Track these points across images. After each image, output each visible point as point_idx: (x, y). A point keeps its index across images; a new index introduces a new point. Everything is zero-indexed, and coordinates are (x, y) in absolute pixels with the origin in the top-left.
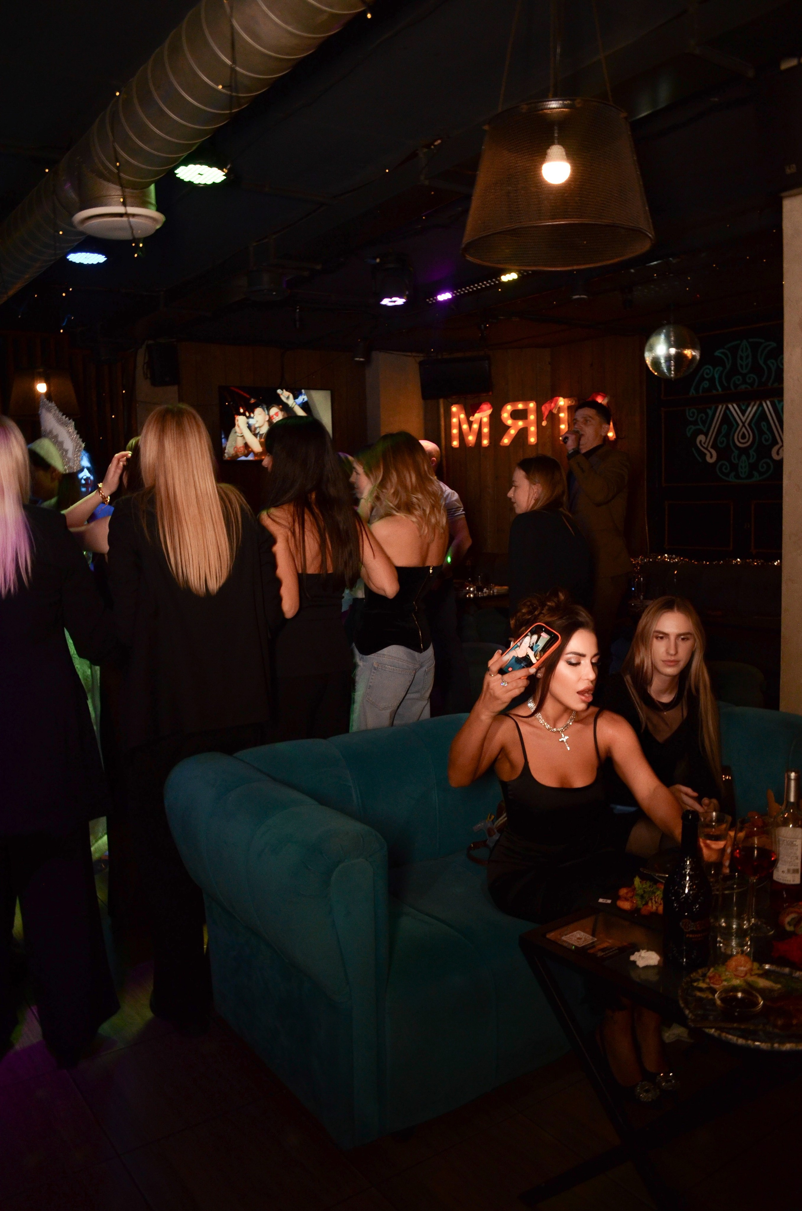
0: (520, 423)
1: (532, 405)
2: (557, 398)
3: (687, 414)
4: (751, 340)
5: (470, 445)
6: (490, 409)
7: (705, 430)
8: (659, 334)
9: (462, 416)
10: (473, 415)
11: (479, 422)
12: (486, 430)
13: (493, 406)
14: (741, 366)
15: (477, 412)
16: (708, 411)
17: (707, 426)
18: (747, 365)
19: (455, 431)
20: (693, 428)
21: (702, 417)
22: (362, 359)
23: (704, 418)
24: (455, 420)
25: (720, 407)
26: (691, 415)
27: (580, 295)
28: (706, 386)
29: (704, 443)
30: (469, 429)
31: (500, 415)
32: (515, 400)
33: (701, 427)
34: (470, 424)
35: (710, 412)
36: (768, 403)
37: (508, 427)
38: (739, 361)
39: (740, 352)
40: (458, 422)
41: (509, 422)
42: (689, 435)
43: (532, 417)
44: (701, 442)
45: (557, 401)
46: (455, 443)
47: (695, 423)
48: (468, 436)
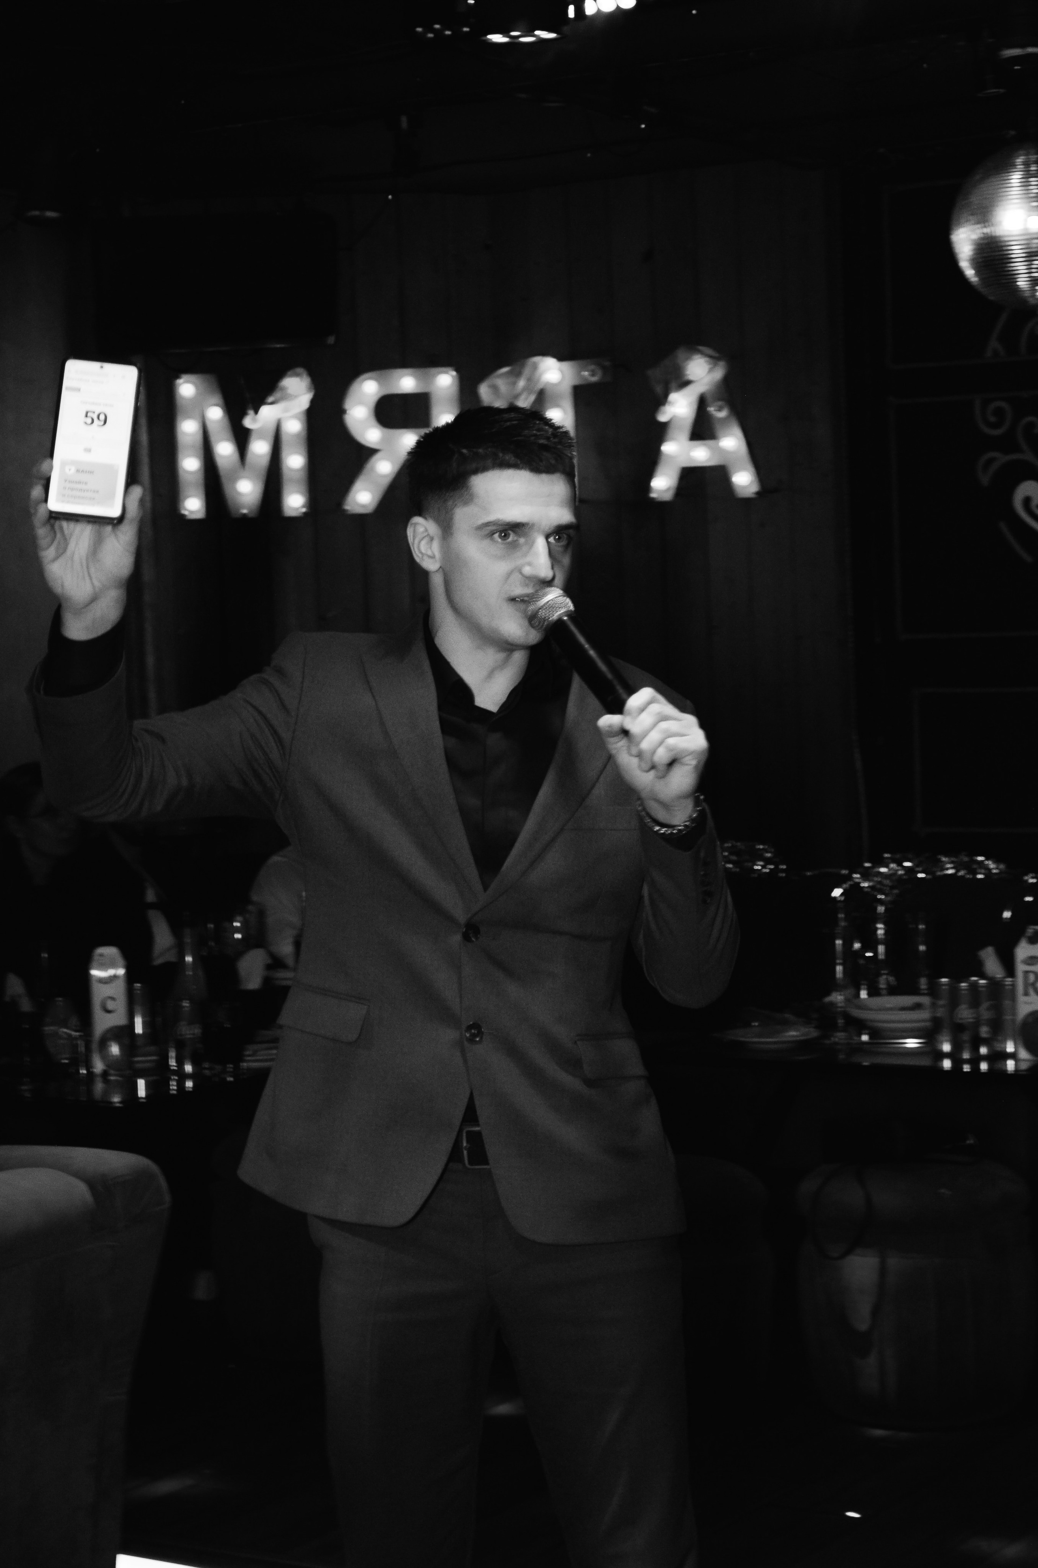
0: (408, 439)
1: (444, 379)
2: (536, 359)
3: (978, 412)
5: (245, 511)
6: (308, 390)
9: (215, 413)
10: (253, 411)
11: (271, 434)
12: (295, 461)
13: (323, 380)
15: (270, 399)
19: (191, 464)
20: (1002, 458)
21: (1029, 426)
23: (1036, 430)
24: (188, 428)
26: (992, 419)
30: (236, 456)
31: (341, 412)
32: (391, 363)
33: (1027, 455)
34: (243, 438)
37: (364, 454)
40: (201, 432)
41: (372, 435)
42: (985, 480)
44: (1026, 500)
45: (535, 367)
46: (193, 506)
47: (1007, 444)
48: (235, 479)
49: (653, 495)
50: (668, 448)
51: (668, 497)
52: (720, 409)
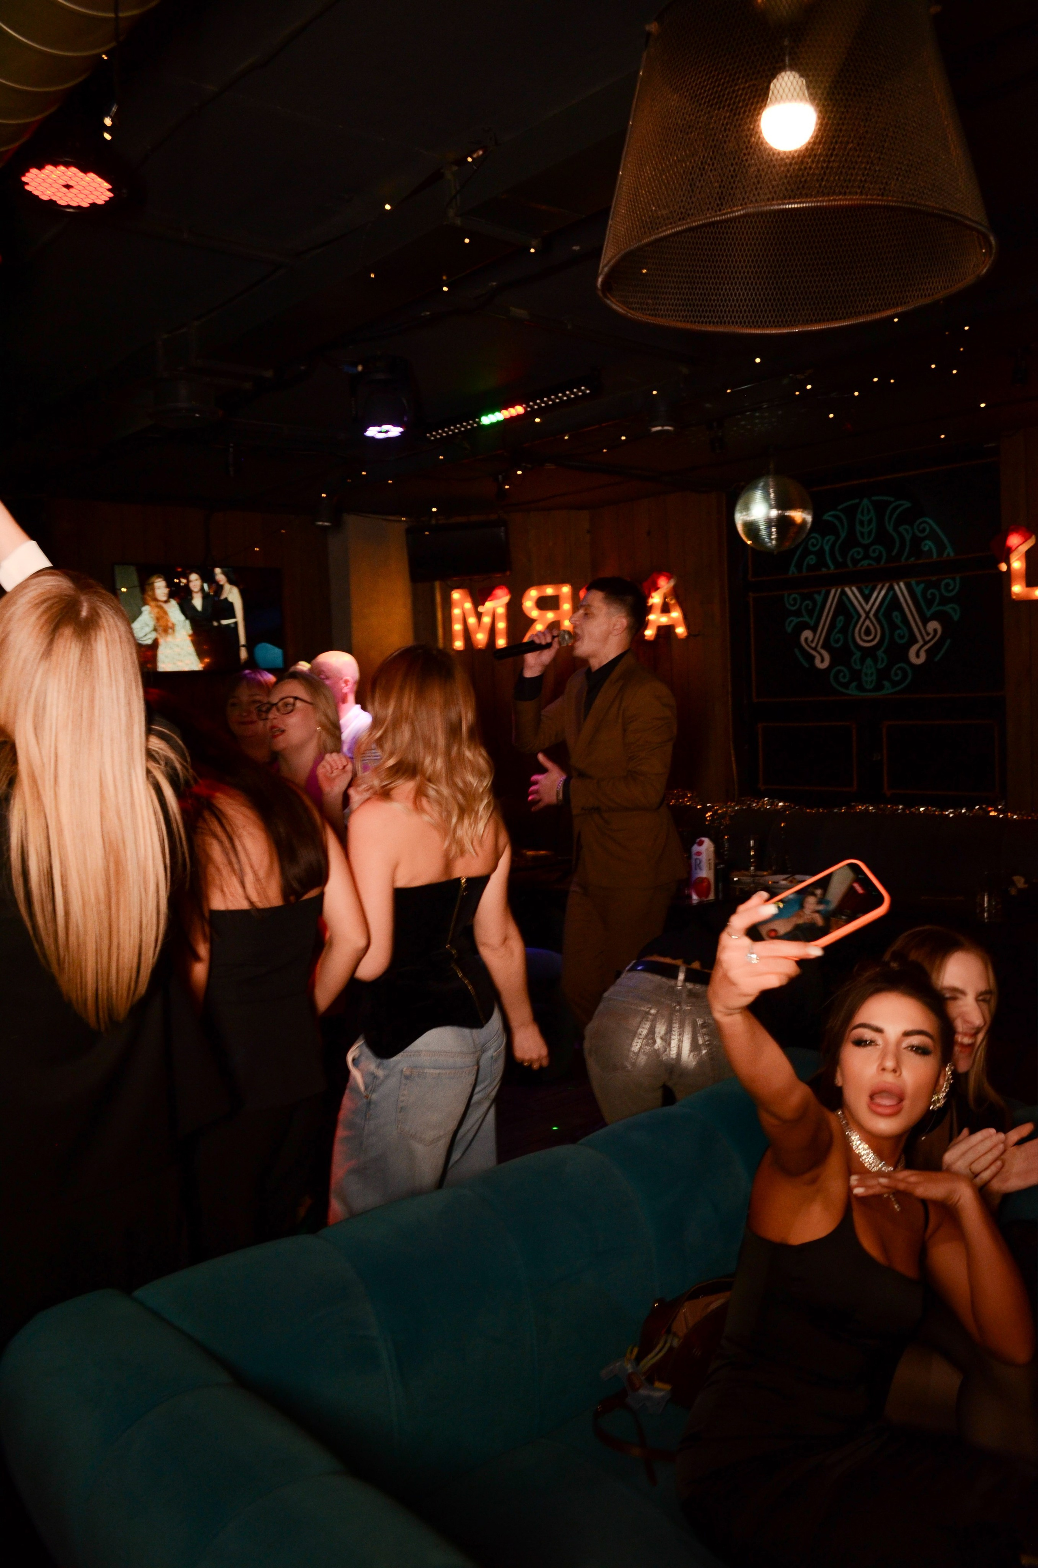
0: (550, 616)
1: (566, 589)
3: (786, 599)
4: (874, 498)
5: (479, 647)
6: (507, 595)
7: (812, 623)
8: (755, 488)
9: (468, 605)
10: (483, 604)
11: (491, 614)
12: (501, 625)
13: (511, 591)
14: (862, 534)
15: (489, 599)
16: (816, 596)
17: (814, 618)
18: (870, 533)
19: (457, 627)
20: (796, 620)
21: (807, 605)
22: (326, 524)
23: (810, 608)
24: (457, 612)
25: (833, 591)
26: (792, 602)
27: (663, 426)
28: (813, 562)
29: (812, 641)
30: (477, 623)
31: (521, 604)
32: (541, 582)
33: (806, 618)
34: (479, 616)
35: (819, 599)
36: (902, 584)
37: (531, 621)
38: (858, 528)
39: (859, 516)
40: (462, 614)
41: (534, 614)
42: (789, 630)
43: (566, 606)
44: (806, 639)
46: (459, 644)
47: (798, 613)
48: (476, 633)
49: (646, 638)
50: (652, 617)
51: (652, 638)
52: (671, 600)
